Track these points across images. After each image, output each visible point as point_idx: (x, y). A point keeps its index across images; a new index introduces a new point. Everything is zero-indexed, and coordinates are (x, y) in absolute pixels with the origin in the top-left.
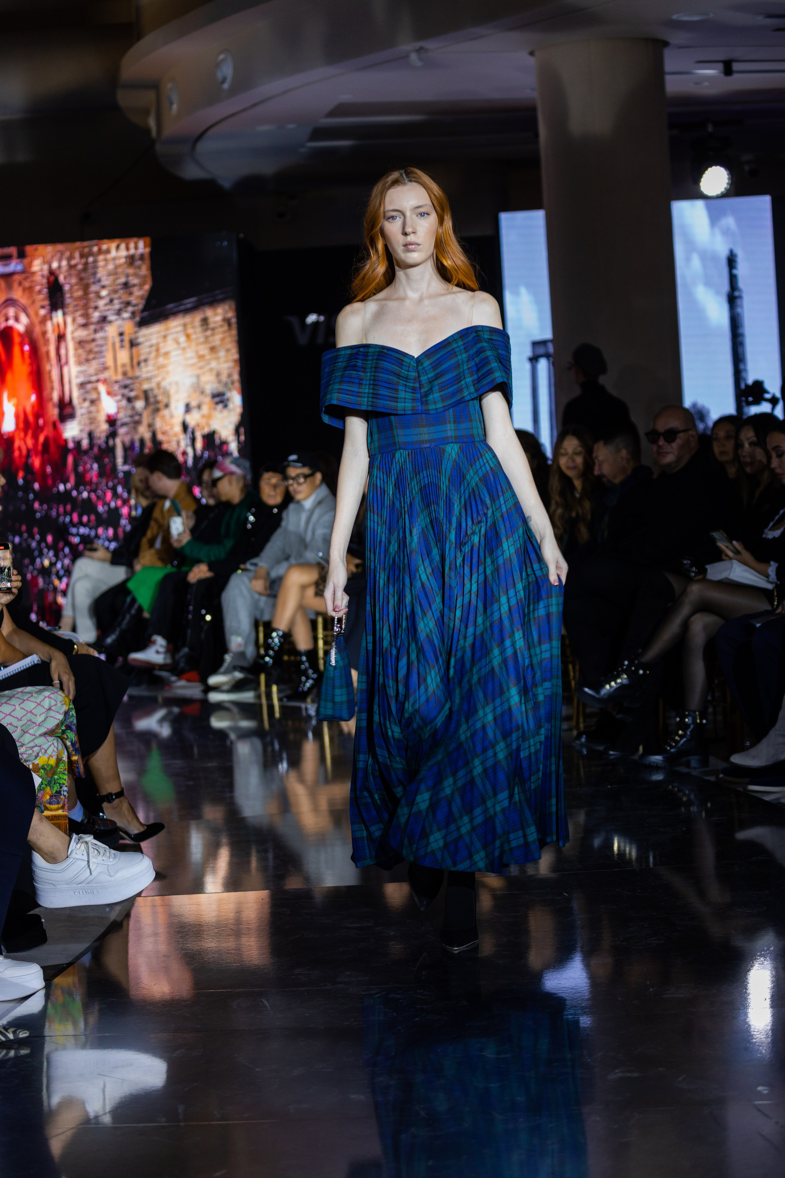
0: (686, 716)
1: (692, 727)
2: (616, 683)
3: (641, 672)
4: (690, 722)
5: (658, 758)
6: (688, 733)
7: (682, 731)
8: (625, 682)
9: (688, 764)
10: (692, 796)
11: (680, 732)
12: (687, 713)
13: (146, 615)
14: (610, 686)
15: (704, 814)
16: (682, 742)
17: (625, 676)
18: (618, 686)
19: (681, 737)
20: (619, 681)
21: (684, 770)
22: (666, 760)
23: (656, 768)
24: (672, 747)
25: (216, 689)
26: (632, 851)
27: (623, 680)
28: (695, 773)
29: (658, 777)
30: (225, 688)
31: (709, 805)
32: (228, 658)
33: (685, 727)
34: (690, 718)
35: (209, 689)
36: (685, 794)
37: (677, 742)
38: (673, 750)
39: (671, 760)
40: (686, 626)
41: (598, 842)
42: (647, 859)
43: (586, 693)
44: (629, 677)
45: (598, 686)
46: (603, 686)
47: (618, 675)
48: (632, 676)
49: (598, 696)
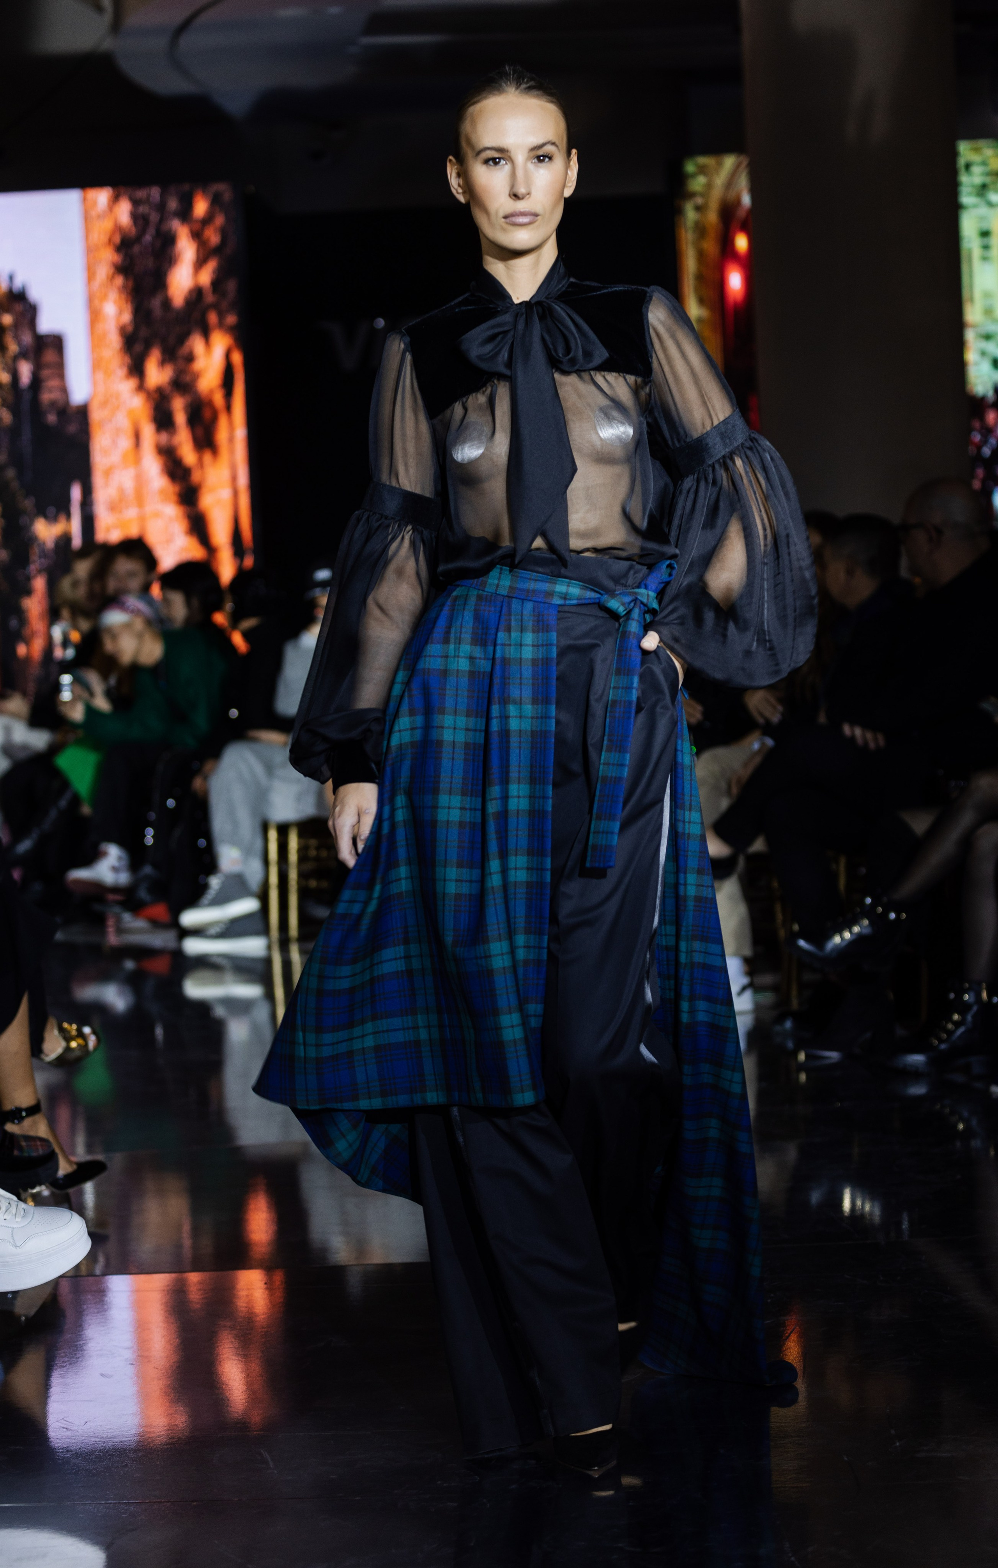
0: (966, 991)
1: (975, 1008)
2: (851, 932)
3: (893, 916)
4: (972, 1000)
5: (917, 1059)
6: (969, 1018)
7: (958, 1014)
8: (867, 931)
9: (965, 1070)
10: (974, 1122)
11: (956, 1017)
12: (967, 985)
13: (86, 809)
14: (841, 939)
15: (991, 1153)
16: (957, 1032)
17: (866, 922)
18: (854, 937)
19: (956, 1024)
20: (856, 929)
21: (959, 1078)
22: (931, 1062)
23: (914, 1075)
24: (941, 1041)
25: (198, 932)
26: (871, 1209)
27: (861, 927)
28: (978, 1084)
29: (918, 1090)
30: (213, 931)
32: (215, 882)
33: (964, 1008)
34: (972, 994)
35: (185, 933)
36: (961, 1119)
37: (950, 1033)
38: (943, 1046)
39: (938, 1062)
40: (967, 843)
41: (815, 1197)
42: (899, 1224)
43: (800, 949)
44: (872, 923)
45: (820, 938)
46: (830, 937)
47: (855, 921)
48: (878, 921)
49: (818, 953)
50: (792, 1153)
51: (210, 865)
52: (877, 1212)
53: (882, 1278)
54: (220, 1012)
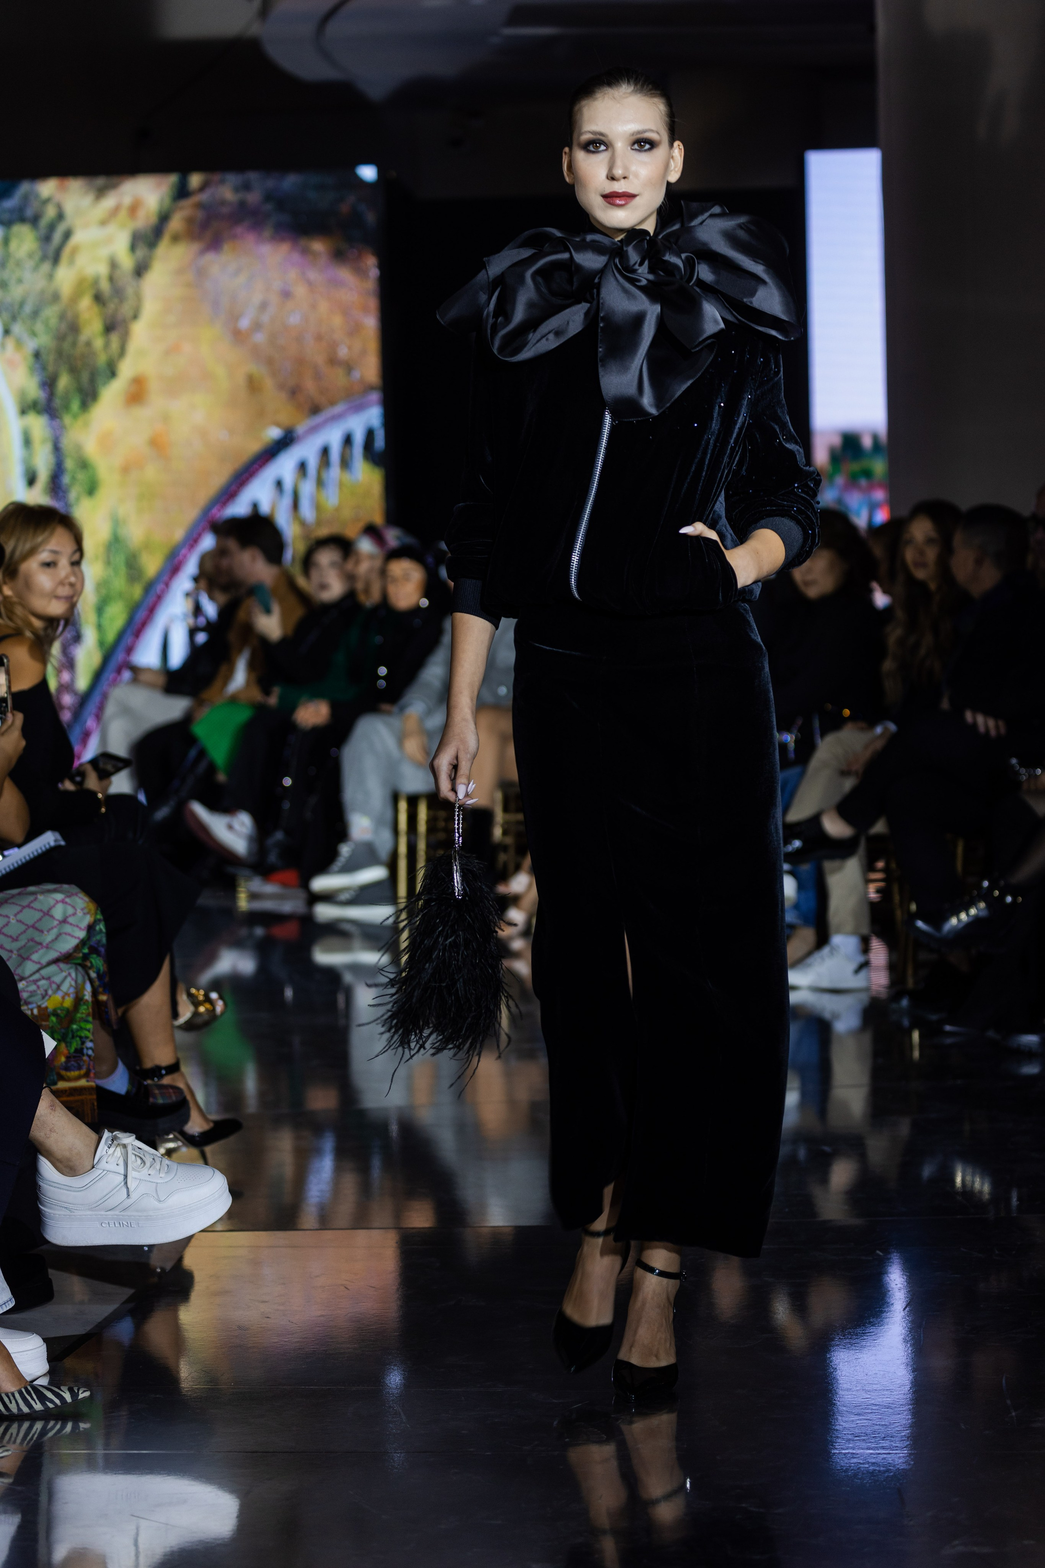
2: (968, 915)
3: (1009, 899)
5: (1032, 1039)
8: (984, 914)
13: (222, 777)
14: (959, 920)
17: (982, 905)
18: (971, 919)
20: (973, 911)
23: (1029, 1055)
25: (325, 898)
26: (982, 1185)
27: (979, 910)
30: (343, 897)
35: (316, 898)
41: (928, 1171)
42: (1008, 1200)
43: (918, 929)
44: (989, 906)
45: (938, 919)
46: (946, 919)
47: (972, 903)
48: (995, 905)
49: (937, 934)
50: (904, 1128)
51: (341, 833)
52: (986, 1188)
53: (997, 1252)
54: (348, 978)
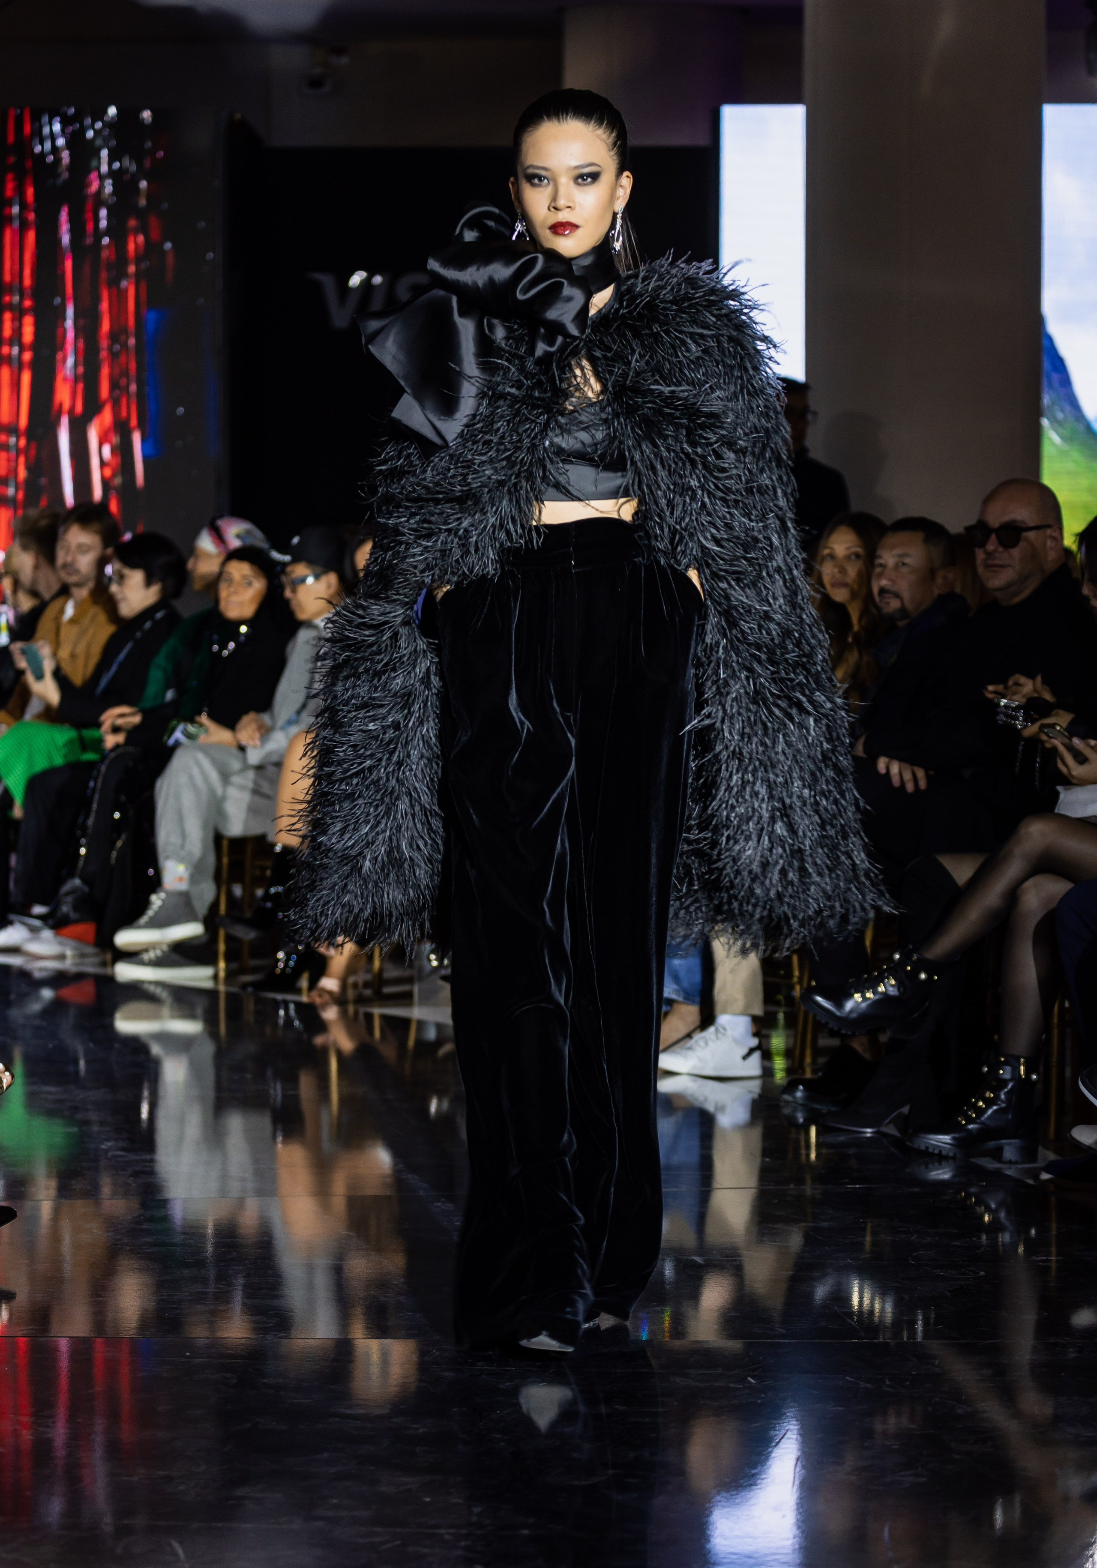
0: (1001, 1065)
1: (1010, 1085)
2: (875, 993)
3: (923, 976)
4: (1008, 1076)
5: (944, 1140)
6: (1003, 1096)
7: (990, 1091)
8: (893, 992)
9: (997, 1154)
10: (1002, 1215)
11: (987, 1094)
12: (1004, 1059)
14: (863, 997)
15: (1021, 1250)
16: (990, 1112)
17: (893, 982)
18: (877, 997)
19: (989, 1103)
20: (879, 989)
21: (990, 1164)
22: (958, 1143)
23: (938, 1157)
24: (970, 1120)
25: (130, 956)
26: (883, 1310)
27: (888, 987)
28: (1010, 1172)
29: (943, 1174)
30: (149, 955)
31: (1033, 1232)
32: (156, 900)
33: (996, 1085)
34: (1008, 1068)
35: (118, 956)
36: (988, 1209)
37: (980, 1112)
38: (970, 1126)
39: (967, 1144)
40: (1013, 897)
41: (821, 1291)
42: (913, 1324)
43: (818, 1006)
44: (900, 984)
45: (839, 996)
46: (850, 995)
47: (880, 980)
48: (906, 981)
49: (838, 1014)
50: (795, 1240)
52: (889, 1308)
53: (888, 1382)
